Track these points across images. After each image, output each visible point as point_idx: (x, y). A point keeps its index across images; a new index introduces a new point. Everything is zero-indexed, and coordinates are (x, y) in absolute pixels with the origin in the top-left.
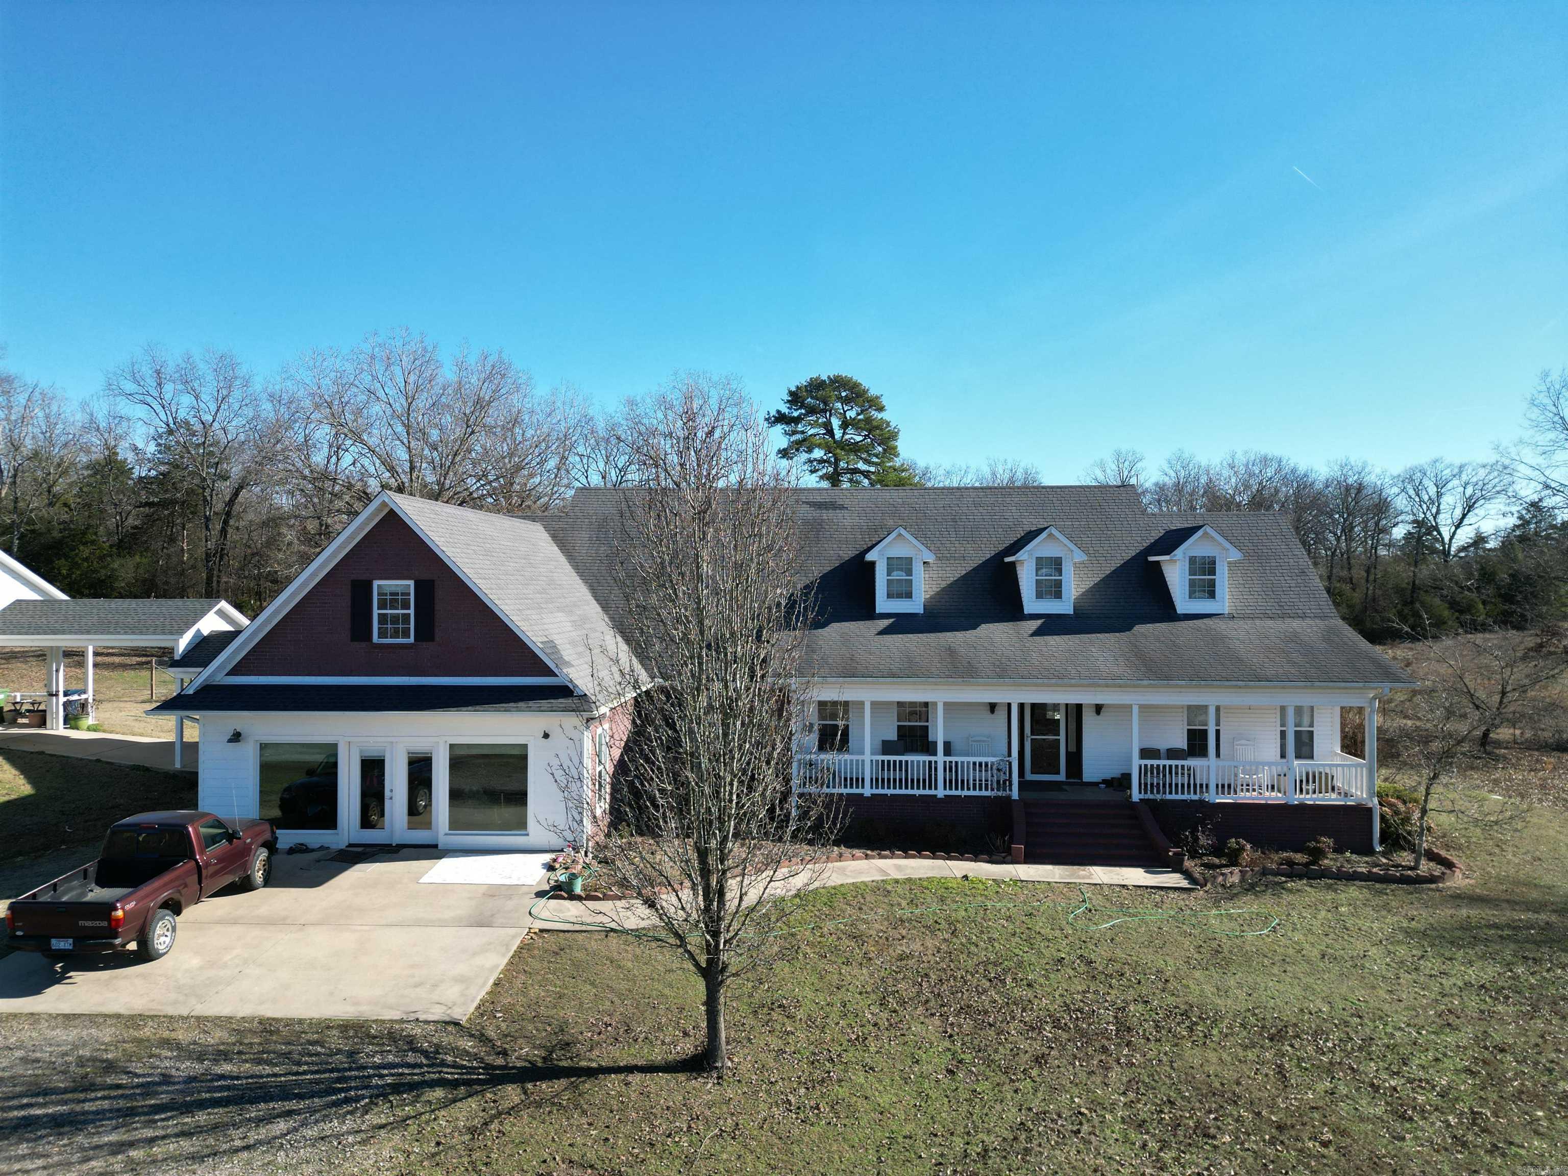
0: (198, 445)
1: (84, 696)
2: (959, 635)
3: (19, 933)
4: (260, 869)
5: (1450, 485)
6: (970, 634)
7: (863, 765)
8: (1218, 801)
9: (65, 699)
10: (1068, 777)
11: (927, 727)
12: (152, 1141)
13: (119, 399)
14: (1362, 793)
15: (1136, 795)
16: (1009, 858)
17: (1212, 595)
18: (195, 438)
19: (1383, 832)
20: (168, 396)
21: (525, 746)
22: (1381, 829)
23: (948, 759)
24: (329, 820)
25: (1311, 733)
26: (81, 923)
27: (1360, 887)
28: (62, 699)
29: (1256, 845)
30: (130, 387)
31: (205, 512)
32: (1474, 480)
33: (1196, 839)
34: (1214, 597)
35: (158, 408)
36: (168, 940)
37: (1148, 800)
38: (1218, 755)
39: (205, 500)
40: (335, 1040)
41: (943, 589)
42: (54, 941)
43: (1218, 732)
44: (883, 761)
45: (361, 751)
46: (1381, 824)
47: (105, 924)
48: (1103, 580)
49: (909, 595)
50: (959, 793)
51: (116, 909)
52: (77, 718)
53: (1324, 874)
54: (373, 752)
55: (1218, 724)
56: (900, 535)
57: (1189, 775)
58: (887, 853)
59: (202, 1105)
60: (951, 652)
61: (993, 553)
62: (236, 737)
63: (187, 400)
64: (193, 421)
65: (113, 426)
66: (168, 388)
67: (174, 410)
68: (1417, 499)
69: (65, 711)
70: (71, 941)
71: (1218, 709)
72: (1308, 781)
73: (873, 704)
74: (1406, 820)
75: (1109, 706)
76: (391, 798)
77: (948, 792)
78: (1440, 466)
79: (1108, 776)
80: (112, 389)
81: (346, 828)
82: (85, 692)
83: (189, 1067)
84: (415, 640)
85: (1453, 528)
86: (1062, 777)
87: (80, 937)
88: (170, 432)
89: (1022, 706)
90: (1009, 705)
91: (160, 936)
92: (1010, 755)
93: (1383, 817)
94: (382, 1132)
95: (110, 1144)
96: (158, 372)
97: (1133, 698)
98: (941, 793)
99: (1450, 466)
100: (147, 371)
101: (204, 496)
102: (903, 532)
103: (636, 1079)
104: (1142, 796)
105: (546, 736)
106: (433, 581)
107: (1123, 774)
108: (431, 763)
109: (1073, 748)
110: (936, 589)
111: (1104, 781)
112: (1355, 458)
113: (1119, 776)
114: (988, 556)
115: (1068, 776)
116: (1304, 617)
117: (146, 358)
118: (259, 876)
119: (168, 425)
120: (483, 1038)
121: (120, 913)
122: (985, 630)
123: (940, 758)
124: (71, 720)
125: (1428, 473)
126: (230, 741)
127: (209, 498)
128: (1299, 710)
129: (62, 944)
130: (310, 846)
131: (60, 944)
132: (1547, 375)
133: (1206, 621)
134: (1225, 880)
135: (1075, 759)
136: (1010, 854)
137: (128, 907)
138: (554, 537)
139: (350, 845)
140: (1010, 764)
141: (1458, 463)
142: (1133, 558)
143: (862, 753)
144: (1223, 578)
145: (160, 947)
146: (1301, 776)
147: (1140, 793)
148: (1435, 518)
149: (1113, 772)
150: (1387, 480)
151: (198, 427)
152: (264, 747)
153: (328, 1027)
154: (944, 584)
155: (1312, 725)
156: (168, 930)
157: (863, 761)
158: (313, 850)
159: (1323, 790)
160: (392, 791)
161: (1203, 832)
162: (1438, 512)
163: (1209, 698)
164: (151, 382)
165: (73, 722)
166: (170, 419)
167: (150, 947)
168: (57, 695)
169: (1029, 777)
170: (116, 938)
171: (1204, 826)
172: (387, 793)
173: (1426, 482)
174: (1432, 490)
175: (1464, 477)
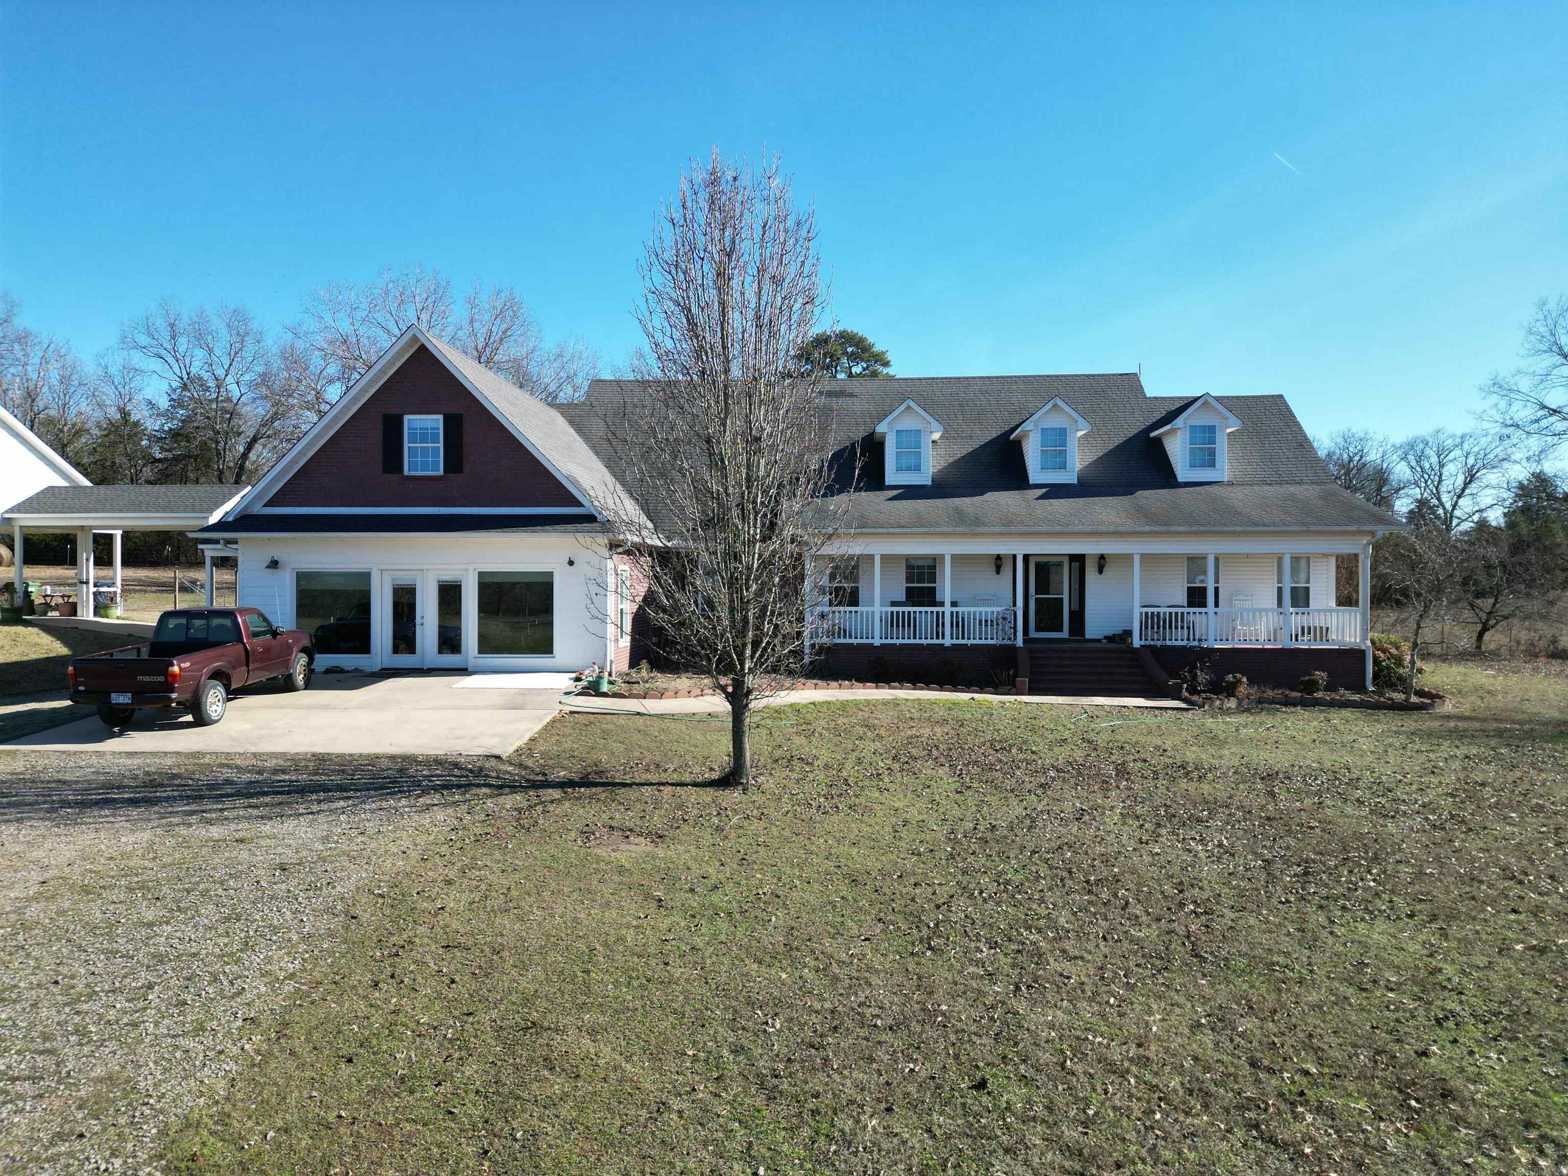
0: (211, 401)
1: (112, 589)
2: (967, 500)
3: (82, 688)
4: (300, 673)
5: (1452, 456)
6: (976, 499)
7: (873, 618)
8: (1216, 647)
9: (95, 589)
10: (1070, 635)
11: (935, 588)
12: (222, 810)
13: (132, 352)
14: (1355, 639)
15: (1137, 642)
16: (1014, 690)
17: (1212, 464)
18: (208, 394)
19: (1376, 676)
20: (182, 349)
21: (551, 574)
22: (1373, 671)
23: (955, 609)
24: (363, 645)
25: (1307, 590)
26: (140, 678)
27: (1352, 712)
28: (92, 589)
29: (1251, 682)
30: (144, 340)
31: (218, 466)
32: (1476, 449)
33: (1195, 677)
34: (1214, 466)
35: (171, 360)
36: (219, 709)
37: (1150, 646)
38: (1217, 605)
39: (219, 454)
40: (384, 763)
41: (951, 464)
42: (113, 696)
43: (1217, 590)
44: (892, 613)
45: (393, 579)
46: (1373, 667)
47: (161, 679)
48: (1106, 454)
49: (918, 468)
50: (965, 642)
51: (173, 665)
52: (106, 607)
53: (1316, 703)
54: (404, 579)
55: (1217, 581)
56: (909, 407)
57: (1188, 628)
58: (897, 684)
59: (266, 794)
60: (958, 511)
61: (999, 433)
62: (274, 564)
63: (200, 354)
64: (206, 375)
65: (127, 380)
66: (183, 344)
67: (188, 362)
68: (1418, 469)
69: (95, 601)
70: (130, 695)
71: (1217, 559)
72: (1303, 633)
73: (884, 557)
74: (1399, 661)
75: (1112, 556)
76: (422, 624)
77: (955, 642)
78: (1442, 437)
79: (1110, 633)
80: (127, 343)
81: (379, 652)
82: (113, 584)
83: (246, 777)
84: (445, 471)
85: (1455, 498)
86: (1065, 634)
87: (139, 693)
88: (185, 387)
89: (1026, 558)
90: (1014, 556)
91: (212, 704)
92: (1015, 604)
93: (1376, 660)
94: (436, 808)
95: (185, 811)
96: (172, 326)
97: (1135, 548)
98: (948, 642)
99: (1453, 436)
100: (161, 324)
101: (218, 450)
102: (912, 404)
103: (668, 790)
104: (1143, 643)
105: (571, 563)
106: (462, 415)
107: (1124, 631)
108: (460, 592)
109: (1076, 607)
110: (943, 464)
111: (1106, 637)
112: (1358, 429)
113: (1121, 632)
114: (995, 435)
115: (1071, 633)
116: (1301, 483)
117: (161, 311)
118: (300, 679)
119: (182, 379)
120: (521, 765)
121: (176, 669)
122: (991, 496)
123: (947, 609)
124: (99, 609)
125: (1430, 444)
126: (268, 567)
127: (222, 452)
128: (1295, 559)
129: (121, 698)
130: (346, 669)
131: (121, 699)
132: (1544, 304)
133: (1205, 487)
134: (1222, 705)
135: (1078, 617)
136: (1015, 687)
137: (183, 665)
138: (571, 423)
139: (383, 669)
140: (1015, 613)
141: (1459, 433)
142: (1136, 435)
143: (872, 604)
144: (1222, 446)
145: (213, 714)
146: (1296, 628)
147: (1141, 639)
148: (1437, 488)
149: (1117, 629)
150: (1388, 447)
151: (212, 384)
152: (301, 577)
153: (378, 758)
154: (951, 460)
155: (1308, 582)
156: (219, 700)
157: (873, 613)
158: (347, 672)
159: (1318, 639)
160: (423, 618)
161: (1202, 670)
162: (1440, 482)
163: (1209, 547)
164: (165, 334)
165: (102, 611)
166: (184, 372)
167: (204, 711)
168: (87, 583)
169: (1033, 634)
170: (173, 692)
171: (1203, 663)
172: (418, 620)
173: (1428, 451)
174: (1434, 459)
175: (1466, 446)
